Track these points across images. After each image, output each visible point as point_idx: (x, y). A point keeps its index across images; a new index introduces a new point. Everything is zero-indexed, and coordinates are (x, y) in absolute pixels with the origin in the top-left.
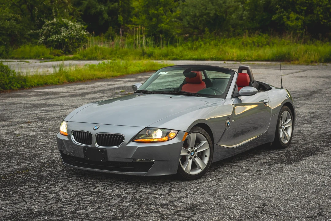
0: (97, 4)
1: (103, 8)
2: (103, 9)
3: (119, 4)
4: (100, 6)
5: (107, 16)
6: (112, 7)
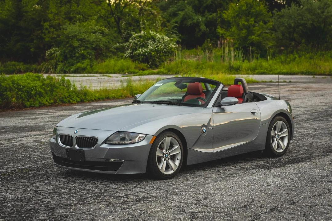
0: (194, 14)
1: (200, 18)
2: (201, 20)
3: (217, 15)
4: (197, 17)
5: (205, 27)
6: (210, 18)
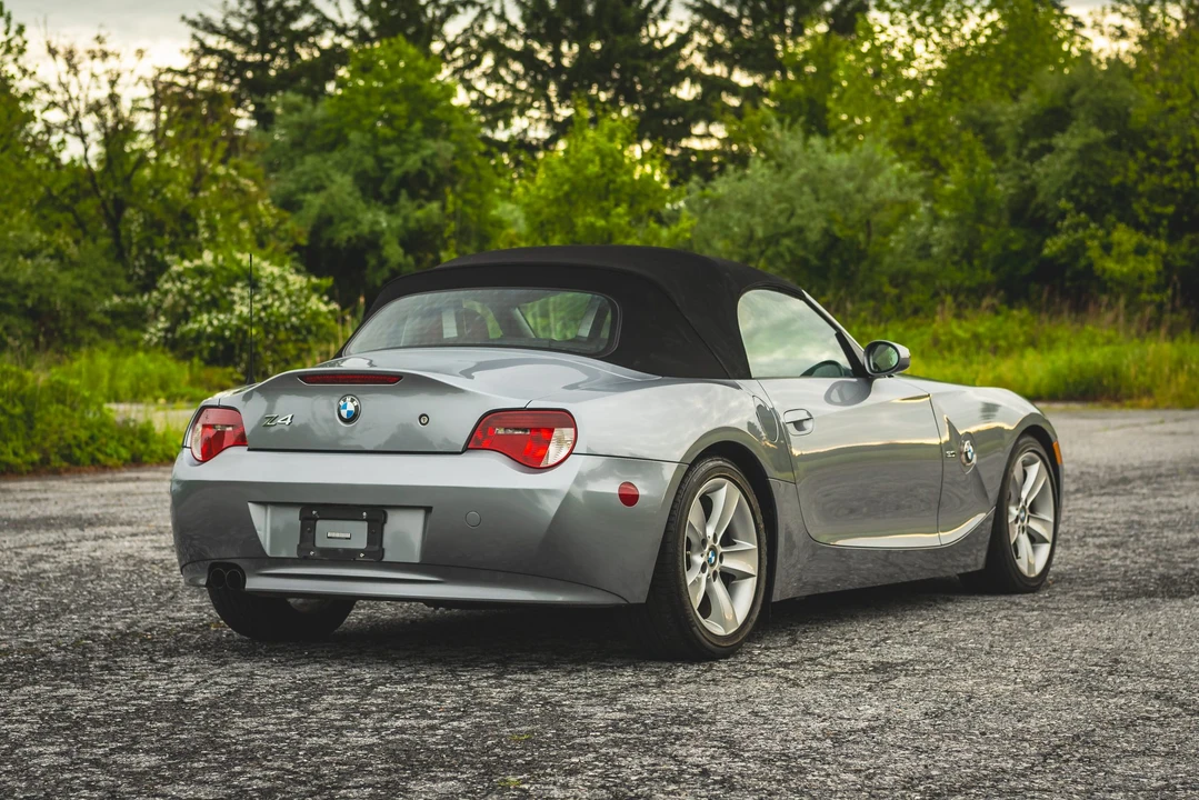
0: (361, 205)
1: (384, 221)
2: (384, 225)
3: (443, 208)
4: (370, 216)
5: (401, 251)
6: (418, 221)
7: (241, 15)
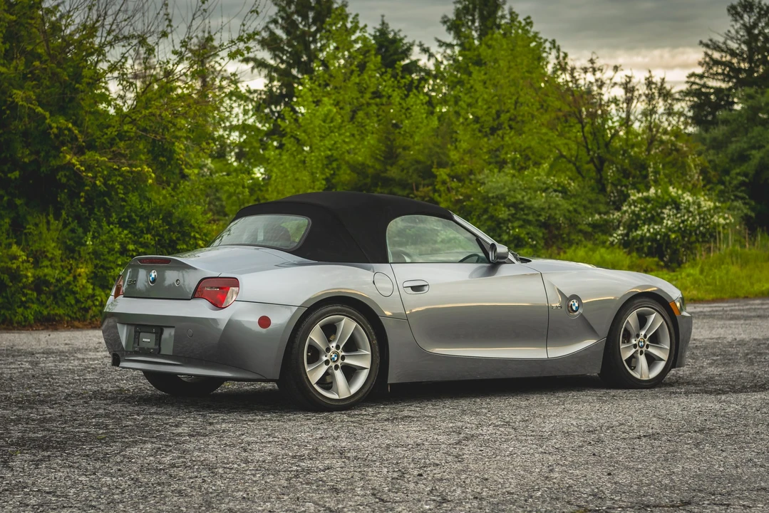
7: (737, 39)
